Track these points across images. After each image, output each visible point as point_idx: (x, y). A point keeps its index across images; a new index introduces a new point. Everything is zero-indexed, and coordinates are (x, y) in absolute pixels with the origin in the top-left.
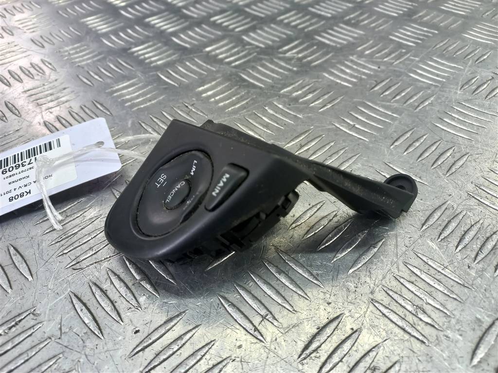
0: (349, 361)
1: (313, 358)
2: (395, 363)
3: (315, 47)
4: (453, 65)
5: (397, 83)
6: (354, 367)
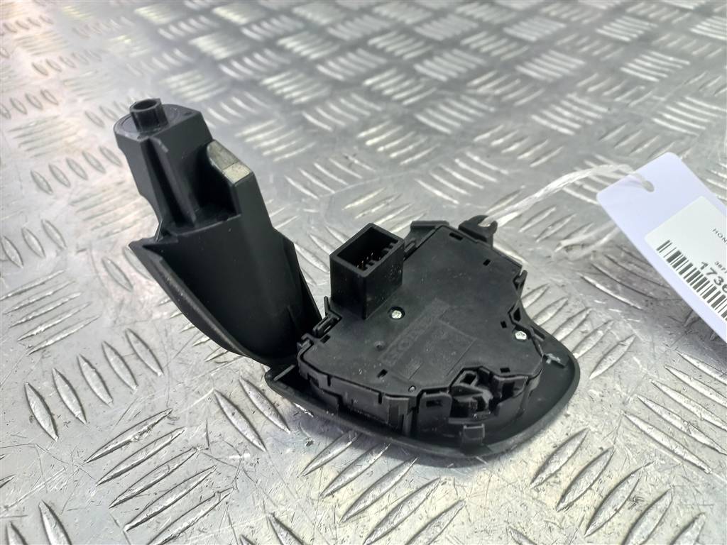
0: (601, 489)
1: (552, 484)
2: (665, 494)
3: (517, 82)
4: (715, 108)
5: (638, 131)
6: (607, 496)
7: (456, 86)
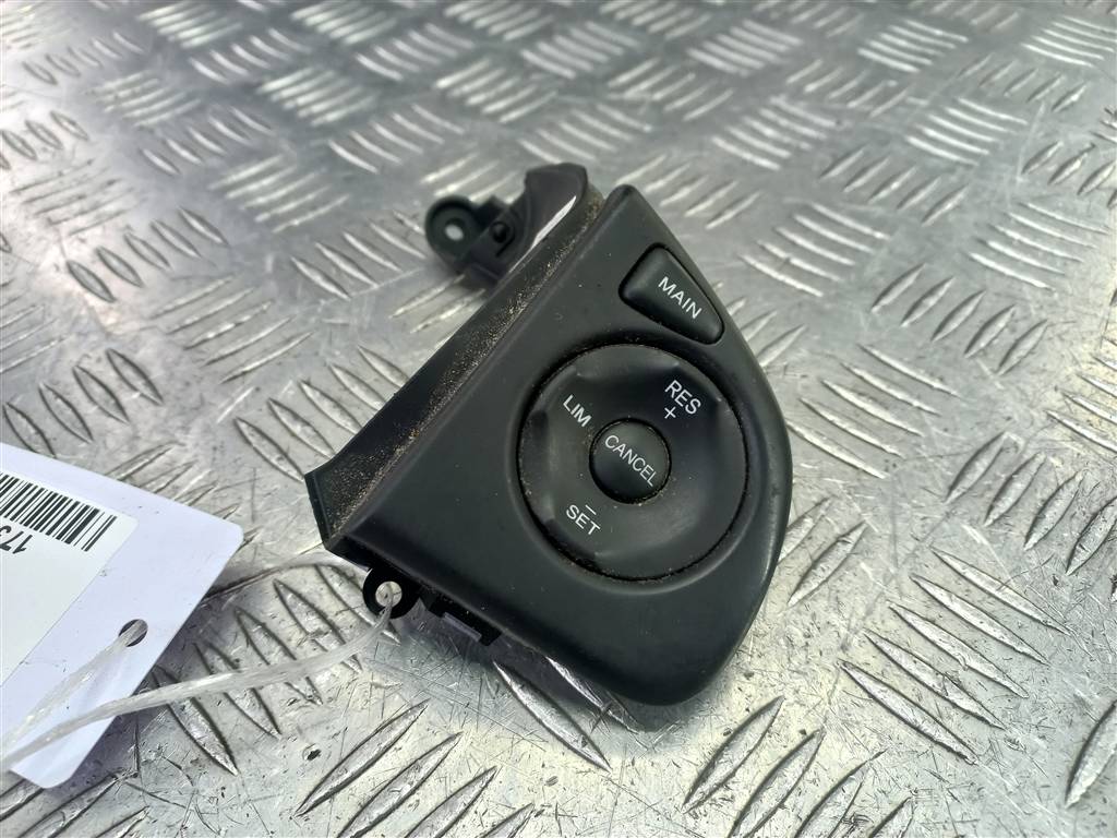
0: (799, 805)
1: (719, 802)
2: (902, 806)
3: (691, 77)
4: (1004, 116)
5: (881, 160)
6: (809, 817)
7: (589, 87)
